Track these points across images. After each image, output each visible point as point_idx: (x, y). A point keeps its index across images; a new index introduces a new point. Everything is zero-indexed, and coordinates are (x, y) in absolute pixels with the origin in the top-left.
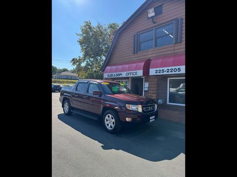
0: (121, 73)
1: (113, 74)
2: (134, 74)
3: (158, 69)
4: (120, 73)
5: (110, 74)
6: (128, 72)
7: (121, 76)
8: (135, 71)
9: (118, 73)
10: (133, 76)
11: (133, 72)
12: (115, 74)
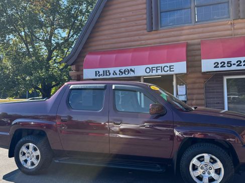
0: (133, 68)
1: (112, 70)
2: (166, 69)
3: (219, 60)
4: (129, 68)
5: (101, 70)
6: (150, 66)
7: (132, 74)
8: (168, 64)
9: (123, 69)
10: (164, 73)
11: (163, 65)
12: (117, 69)
